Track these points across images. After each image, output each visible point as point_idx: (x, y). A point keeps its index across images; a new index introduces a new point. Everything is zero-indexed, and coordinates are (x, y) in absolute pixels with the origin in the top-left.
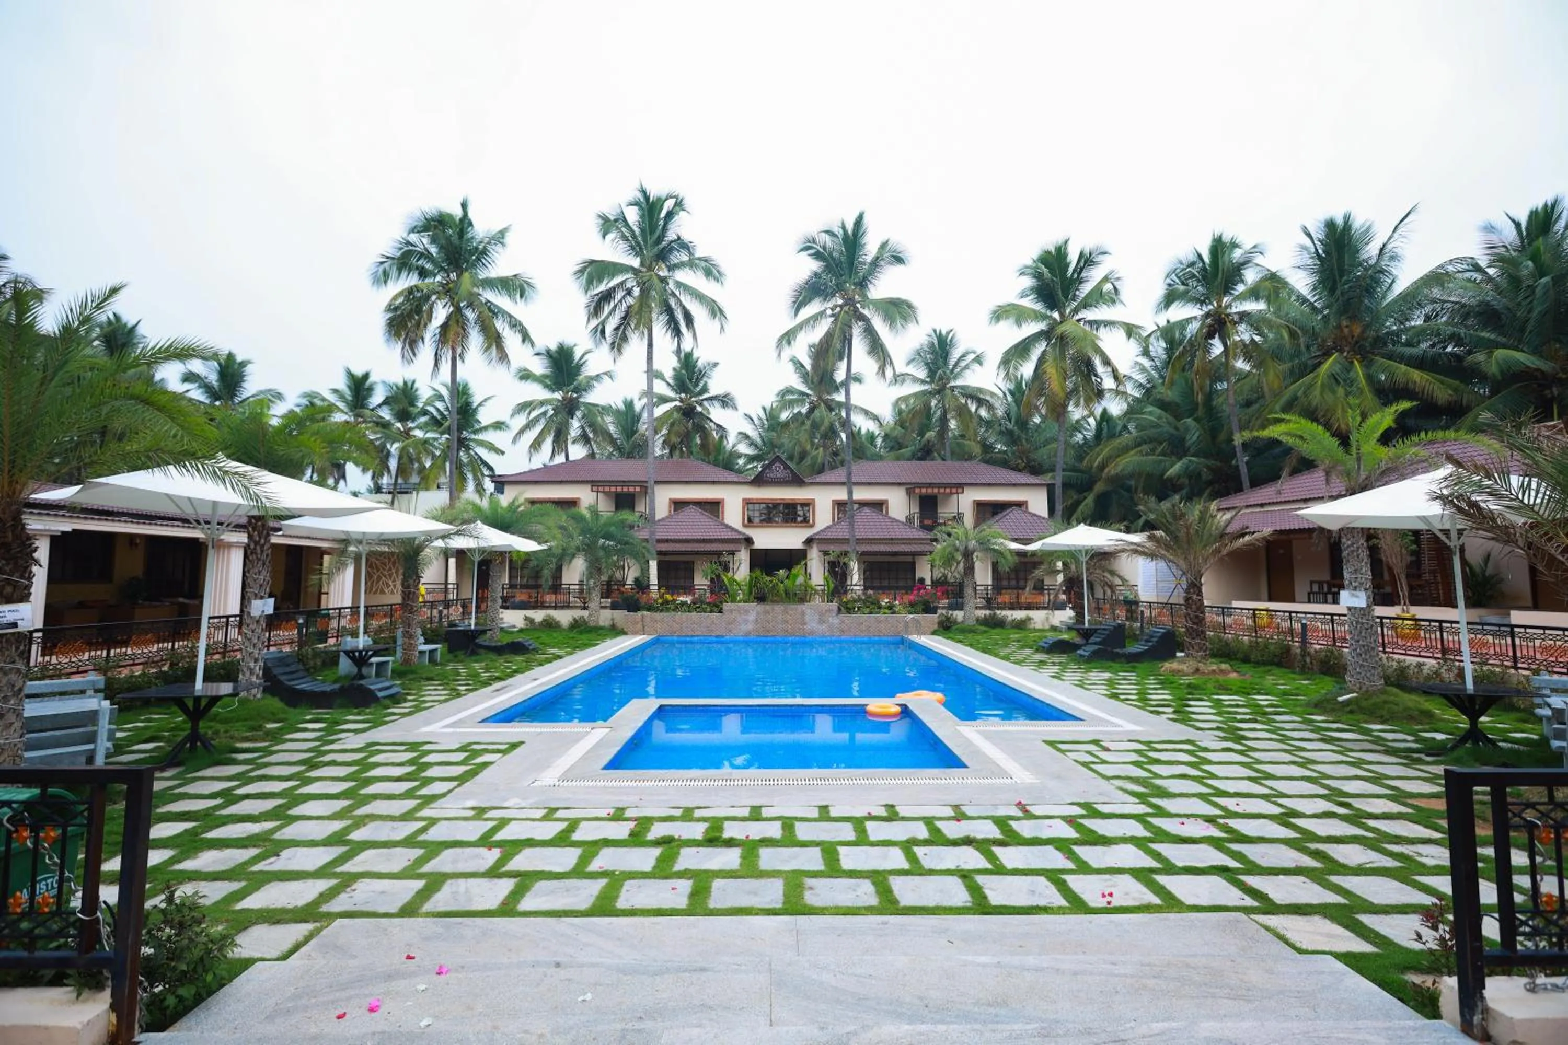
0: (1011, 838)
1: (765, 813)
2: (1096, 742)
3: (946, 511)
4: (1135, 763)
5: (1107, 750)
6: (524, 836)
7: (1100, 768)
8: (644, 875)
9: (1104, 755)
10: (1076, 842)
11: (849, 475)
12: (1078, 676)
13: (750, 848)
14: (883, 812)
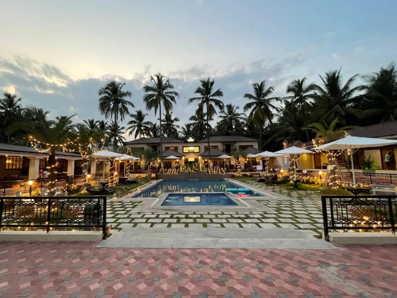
0: (248, 217)
1: (196, 213)
2: (268, 201)
3: (232, 148)
4: (276, 204)
5: (270, 202)
6: (149, 217)
7: (268, 205)
8: (175, 223)
9: (269, 203)
10: (261, 218)
11: (208, 140)
12: (265, 187)
13: (195, 219)
14: (221, 213)
